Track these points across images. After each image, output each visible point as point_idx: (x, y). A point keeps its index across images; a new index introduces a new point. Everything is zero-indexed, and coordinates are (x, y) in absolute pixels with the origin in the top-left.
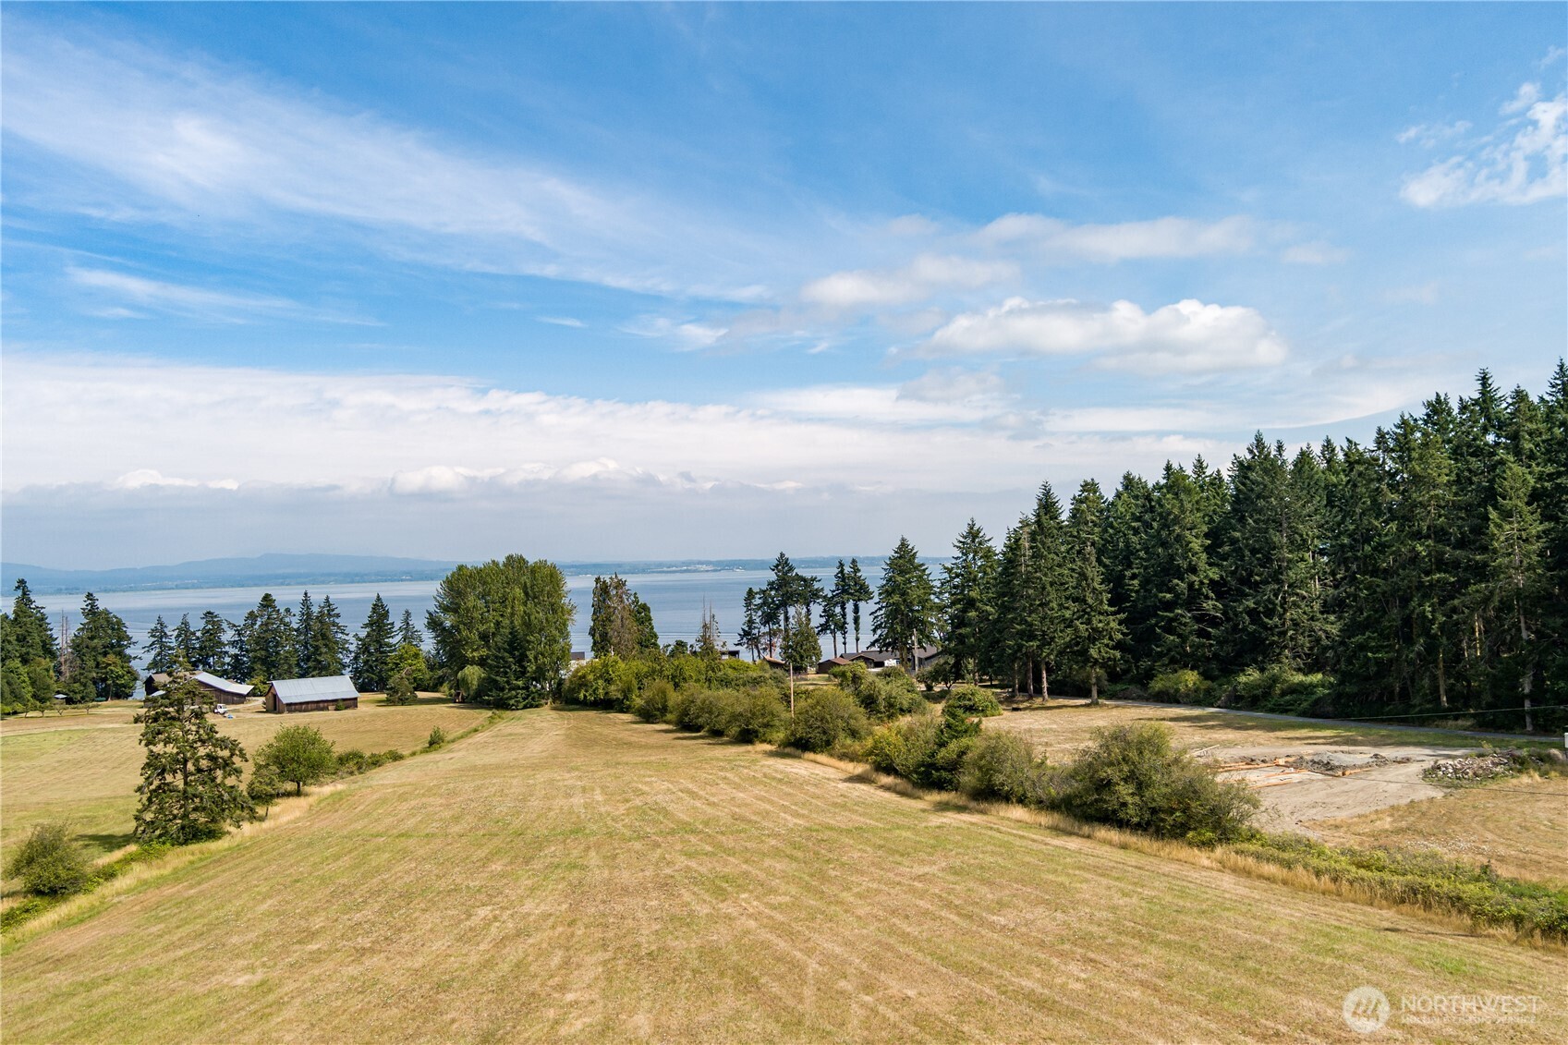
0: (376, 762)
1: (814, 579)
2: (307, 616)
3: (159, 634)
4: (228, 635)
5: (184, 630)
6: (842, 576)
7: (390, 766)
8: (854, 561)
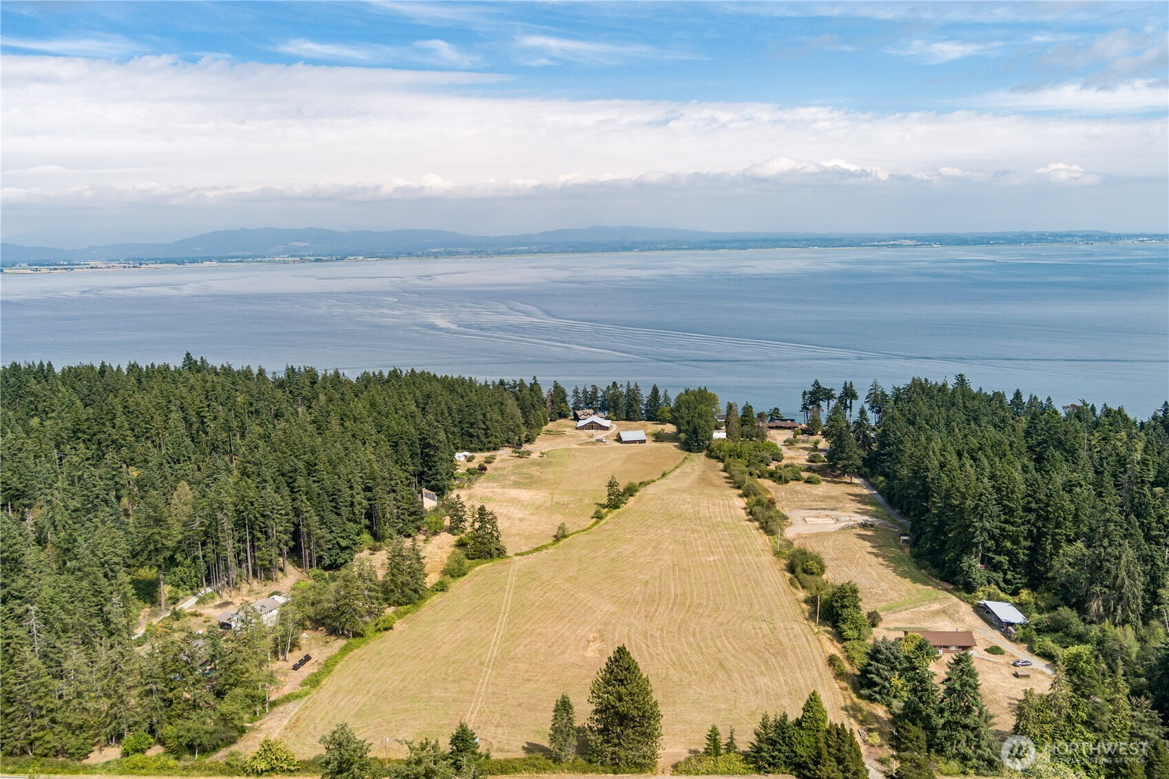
0: (648, 483)
1: (832, 390)
2: (629, 390)
3: (576, 392)
4: (600, 394)
5: (585, 392)
6: (845, 388)
7: (652, 484)
8: (851, 383)
